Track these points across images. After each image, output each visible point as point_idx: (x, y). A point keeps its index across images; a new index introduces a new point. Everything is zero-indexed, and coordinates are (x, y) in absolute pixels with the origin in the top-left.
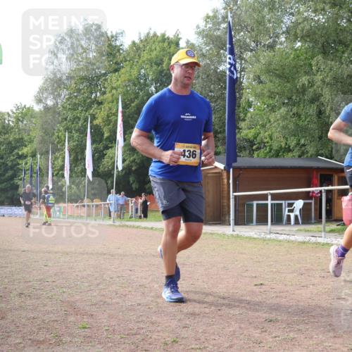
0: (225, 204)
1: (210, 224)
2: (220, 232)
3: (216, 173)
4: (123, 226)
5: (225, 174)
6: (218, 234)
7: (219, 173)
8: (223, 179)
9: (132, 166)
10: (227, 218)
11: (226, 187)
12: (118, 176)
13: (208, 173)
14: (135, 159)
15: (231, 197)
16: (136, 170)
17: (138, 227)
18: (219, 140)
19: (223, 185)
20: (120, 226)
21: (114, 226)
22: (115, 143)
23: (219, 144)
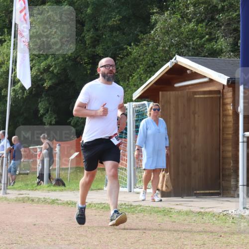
0: (230, 154)
1: (198, 195)
2: (217, 211)
3: (210, 92)
4: (23, 201)
5: (229, 95)
6: (214, 215)
7: (218, 92)
8: (224, 104)
9: (43, 80)
10: (233, 183)
11: (230, 119)
12: (14, 100)
13: (195, 93)
14: (49, 66)
15: (241, 139)
16: (50, 88)
17: (54, 202)
18: (219, 26)
19: (225, 116)
20: (18, 200)
21: (6, 199)
22: (10, 33)
23: (219, 34)
